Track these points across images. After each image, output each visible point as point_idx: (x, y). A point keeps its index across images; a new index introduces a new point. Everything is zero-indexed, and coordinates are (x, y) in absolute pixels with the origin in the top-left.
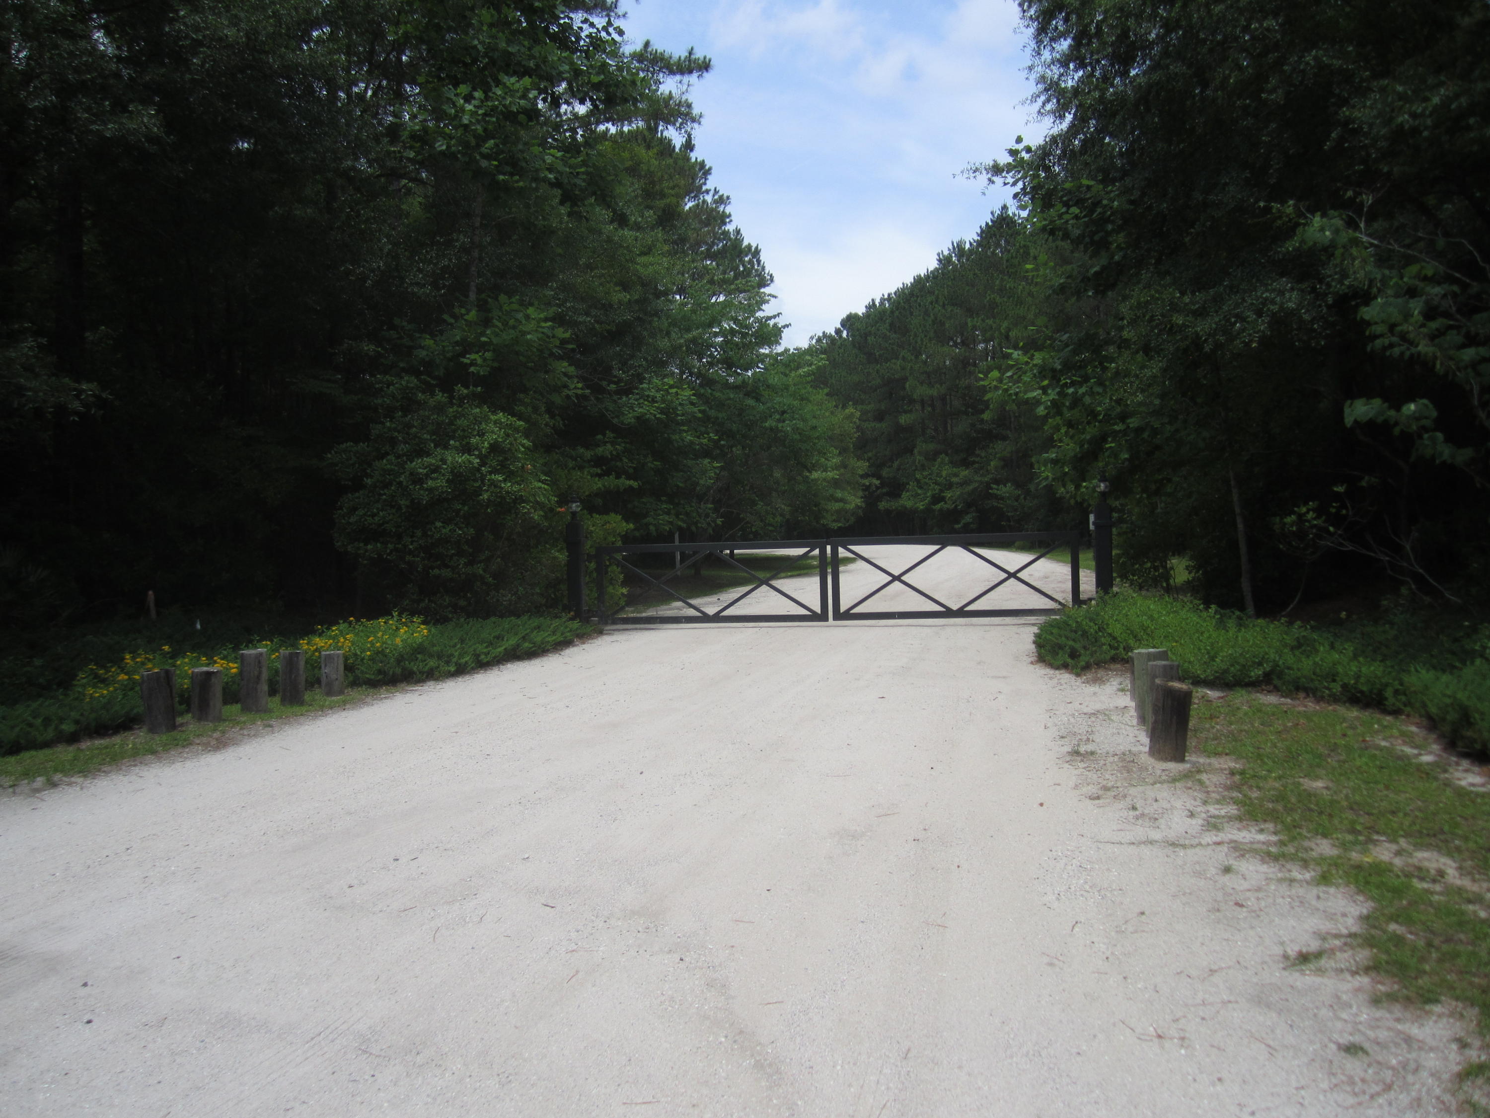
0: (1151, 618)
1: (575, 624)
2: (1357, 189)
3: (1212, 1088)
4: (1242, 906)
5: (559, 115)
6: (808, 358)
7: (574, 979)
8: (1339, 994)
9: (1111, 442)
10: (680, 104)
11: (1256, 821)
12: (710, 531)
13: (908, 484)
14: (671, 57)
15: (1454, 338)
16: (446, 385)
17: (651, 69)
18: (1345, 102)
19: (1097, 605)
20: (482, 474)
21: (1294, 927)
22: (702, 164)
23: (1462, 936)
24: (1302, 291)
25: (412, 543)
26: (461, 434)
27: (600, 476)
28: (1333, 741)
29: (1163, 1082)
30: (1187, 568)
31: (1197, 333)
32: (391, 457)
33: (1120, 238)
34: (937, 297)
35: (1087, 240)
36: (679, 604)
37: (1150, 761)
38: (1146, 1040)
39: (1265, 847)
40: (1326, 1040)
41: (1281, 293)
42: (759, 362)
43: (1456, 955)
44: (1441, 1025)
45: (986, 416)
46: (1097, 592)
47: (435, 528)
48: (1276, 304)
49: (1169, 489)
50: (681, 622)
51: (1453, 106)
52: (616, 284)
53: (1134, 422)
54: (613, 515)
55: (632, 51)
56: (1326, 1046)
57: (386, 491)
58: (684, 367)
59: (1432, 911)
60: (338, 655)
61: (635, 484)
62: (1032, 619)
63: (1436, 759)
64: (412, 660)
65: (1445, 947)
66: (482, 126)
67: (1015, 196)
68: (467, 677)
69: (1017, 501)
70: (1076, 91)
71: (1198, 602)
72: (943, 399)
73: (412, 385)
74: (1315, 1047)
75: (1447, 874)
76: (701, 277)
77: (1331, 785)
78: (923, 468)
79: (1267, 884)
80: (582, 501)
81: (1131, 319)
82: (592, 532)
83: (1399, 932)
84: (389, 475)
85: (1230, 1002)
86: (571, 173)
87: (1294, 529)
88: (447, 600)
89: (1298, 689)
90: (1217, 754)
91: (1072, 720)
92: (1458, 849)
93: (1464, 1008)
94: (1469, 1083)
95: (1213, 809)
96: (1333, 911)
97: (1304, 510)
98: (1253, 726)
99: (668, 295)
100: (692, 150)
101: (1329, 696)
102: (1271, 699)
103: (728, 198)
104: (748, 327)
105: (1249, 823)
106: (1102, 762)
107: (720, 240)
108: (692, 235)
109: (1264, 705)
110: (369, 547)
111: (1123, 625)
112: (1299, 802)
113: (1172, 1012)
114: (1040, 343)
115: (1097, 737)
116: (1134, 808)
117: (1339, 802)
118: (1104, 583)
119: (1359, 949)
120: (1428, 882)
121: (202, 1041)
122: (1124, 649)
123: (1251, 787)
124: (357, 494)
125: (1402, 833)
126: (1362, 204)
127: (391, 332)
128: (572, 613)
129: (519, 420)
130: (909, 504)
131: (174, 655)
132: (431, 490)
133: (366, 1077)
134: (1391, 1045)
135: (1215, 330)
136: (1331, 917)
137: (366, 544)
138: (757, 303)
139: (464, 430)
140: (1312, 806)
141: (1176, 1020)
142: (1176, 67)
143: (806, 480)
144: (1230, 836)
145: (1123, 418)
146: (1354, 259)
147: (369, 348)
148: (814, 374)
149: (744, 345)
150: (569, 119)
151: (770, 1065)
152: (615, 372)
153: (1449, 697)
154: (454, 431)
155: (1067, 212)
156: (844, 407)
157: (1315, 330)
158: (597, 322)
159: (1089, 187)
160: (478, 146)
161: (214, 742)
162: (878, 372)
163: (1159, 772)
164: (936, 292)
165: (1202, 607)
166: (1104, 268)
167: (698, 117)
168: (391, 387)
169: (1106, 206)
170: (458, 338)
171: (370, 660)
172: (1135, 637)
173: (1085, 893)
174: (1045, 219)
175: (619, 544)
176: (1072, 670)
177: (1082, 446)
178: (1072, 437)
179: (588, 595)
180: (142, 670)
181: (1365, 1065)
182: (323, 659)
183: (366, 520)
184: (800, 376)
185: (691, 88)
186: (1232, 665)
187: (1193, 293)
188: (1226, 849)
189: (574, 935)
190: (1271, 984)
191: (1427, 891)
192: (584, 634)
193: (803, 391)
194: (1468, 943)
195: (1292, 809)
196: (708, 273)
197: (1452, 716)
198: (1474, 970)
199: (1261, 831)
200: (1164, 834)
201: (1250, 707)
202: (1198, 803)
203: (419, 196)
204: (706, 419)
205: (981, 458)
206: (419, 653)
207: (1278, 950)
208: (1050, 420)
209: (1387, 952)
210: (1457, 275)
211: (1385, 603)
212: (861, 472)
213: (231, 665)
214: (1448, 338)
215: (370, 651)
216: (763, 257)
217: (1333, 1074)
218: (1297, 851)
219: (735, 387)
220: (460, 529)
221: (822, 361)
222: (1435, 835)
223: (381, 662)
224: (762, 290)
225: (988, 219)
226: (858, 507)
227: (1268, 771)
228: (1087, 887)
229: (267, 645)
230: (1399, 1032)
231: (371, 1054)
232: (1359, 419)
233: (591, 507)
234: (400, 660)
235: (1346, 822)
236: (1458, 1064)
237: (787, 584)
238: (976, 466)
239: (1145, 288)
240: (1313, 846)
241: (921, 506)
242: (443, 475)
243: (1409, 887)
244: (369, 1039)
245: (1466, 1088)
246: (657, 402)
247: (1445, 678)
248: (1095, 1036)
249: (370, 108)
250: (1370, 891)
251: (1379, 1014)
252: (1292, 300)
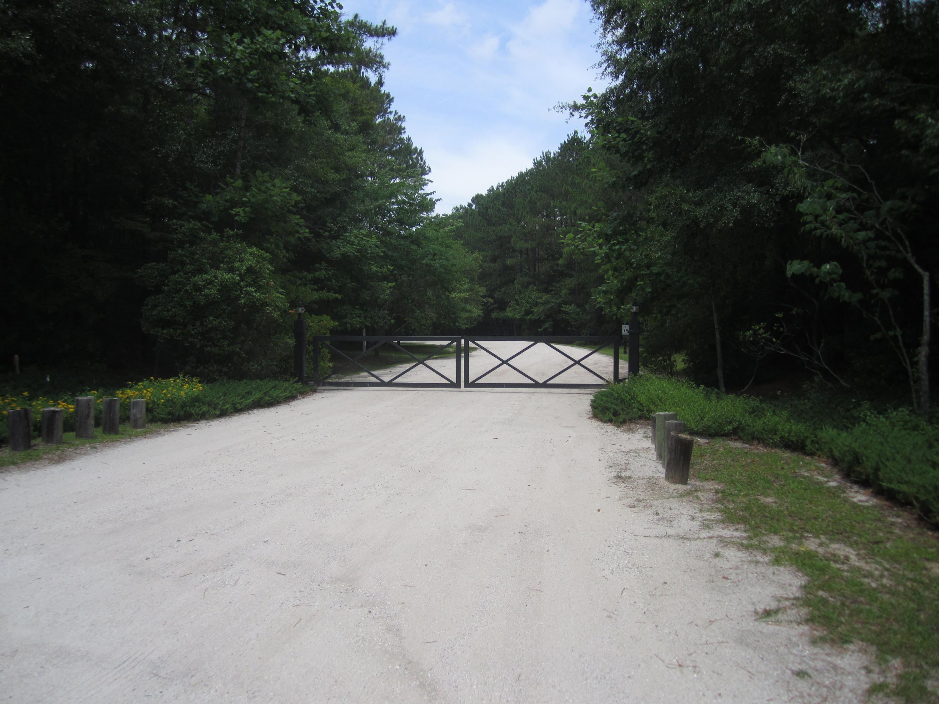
0: (664, 392)
1: (299, 386)
2: (798, 132)
3: (715, 701)
4: (727, 579)
5: (297, 58)
6: (451, 221)
7: (298, 625)
8: (791, 637)
9: (640, 281)
10: (376, 56)
11: (733, 523)
12: (387, 327)
13: (510, 302)
14: (371, 26)
15: (852, 225)
16: (219, 228)
17: (358, 32)
18: (790, 77)
19: (629, 382)
20: (241, 286)
21: (760, 593)
22: (388, 95)
23: (862, 599)
24: (761, 192)
25: (193, 329)
26: (228, 260)
27: (317, 290)
28: (776, 472)
29: (683, 696)
30: (683, 360)
31: (696, 216)
32: (181, 273)
33: (650, 155)
34: (532, 187)
35: (630, 154)
36: (365, 374)
37: (666, 483)
38: (672, 668)
39: (739, 540)
40: (784, 668)
41: (748, 193)
42: (420, 222)
43: (860, 611)
44: (854, 658)
45: (561, 262)
46: (629, 375)
47: (209, 320)
48: (745, 200)
49: (673, 312)
50: (367, 386)
51: (856, 86)
52: (331, 168)
53: (655, 269)
54: (325, 316)
55: (346, 20)
56: (784, 672)
57: (177, 295)
58: (373, 223)
59: (844, 583)
60: (142, 402)
61: (339, 297)
62: (588, 390)
63: (838, 484)
64: (192, 406)
65: (853, 606)
66: (248, 60)
67: (587, 125)
68: (227, 418)
69: (577, 315)
70: (627, 61)
71: (692, 383)
72: (533, 250)
73: (196, 227)
74: (778, 672)
75: (850, 558)
76: (385, 167)
77: (777, 500)
78: (520, 292)
79: (742, 565)
80: (305, 307)
81: (656, 205)
82: (311, 326)
83: (824, 596)
84: (180, 285)
85: (723, 642)
86: (306, 95)
87: (752, 339)
88: (215, 367)
89: (753, 438)
90: (707, 480)
91: (616, 456)
92: (856, 542)
93: (867, 646)
94: (874, 697)
95: (706, 515)
96: (784, 582)
97: (758, 327)
98: (727, 462)
99: (363, 177)
100: (382, 86)
101: (772, 443)
102: (738, 445)
103: (404, 117)
104: (414, 199)
105: (728, 524)
106: (636, 483)
107: (397, 144)
108: (380, 140)
109: (733, 448)
110: (165, 331)
111: (646, 396)
112: (759, 511)
113: (687, 649)
114: (598, 217)
115: (631, 467)
116: (657, 514)
117: (783, 512)
118: (633, 369)
119: (801, 608)
120: (839, 564)
121: (42, 667)
122: (647, 411)
123: (728, 501)
124: (158, 297)
125: (821, 532)
126: (800, 141)
127: (184, 192)
128: (297, 378)
129: (266, 252)
130: (511, 315)
131: (31, 398)
132: (206, 296)
133: (156, 693)
134: (825, 671)
135: (707, 215)
136: (782, 586)
137: (163, 330)
138: (420, 184)
139: (230, 258)
140: (766, 514)
141: (690, 655)
142: (690, 50)
143: (448, 298)
144: (717, 533)
145: (648, 266)
146: (795, 175)
147: (169, 202)
148: (454, 231)
149: (411, 211)
150: (305, 61)
151: (430, 685)
152: (329, 225)
153: (847, 446)
154: (223, 258)
155: (618, 137)
156: (473, 252)
157: (767, 217)
158: (318, 192)
159: (633, 122)
160: (246, 74)
161: (56, 458)
162: (494, 231)
163: (671, 491)
164: (532, 183)
165: (694, 386)
166: (640, 173)
167: (387, 65)
168: (183, 228)
169: (643, 134)
170: (228, 197)
171: (163, 405)
172: (654, 404)
173: (629, 570)
174: (605, 140)
175: (328, 334)
176: (615, 423)
177: (622, 283)
178: (616, 278)
179: (307, 367)
180: (9, 408)
181: (810, 685)
182: (132, 404)
183: (163, 314)
184: (446, 232)
185: (383, 46)
186: (714, 423)
187: (695, 191)
188: (715, 542)
189: (298, 594)
190: (748, 630)
191: (839, 569)
192: (305, 392)
193: (448, 242)
194: (866, 604)
195: (755, 516)
196: (389, 164)
197: (849, 458)
198: (871, 621)
199: (737, 530)
200: (677, 531)
201: (724, 449)
202: (697, 511)
203: (205, 105)
204: (386, 257)
205: (557, 288)
206: (196, 402)
207: (751, 608)
208: (603, 267)
209: (819, 610)
210: (855, 187)
211: (805, 386)
212: (481, 294)
213: (70, 406)
214: (850, 225)
215: (163, 399)
216: (425, 156)
217: (790, 691)
218: (759, 543)
219: (404, 237)
220: (225, 321)
221: (459, 223)
222: (841, 534)
223: (171, 407)
224: (424, 177)
225: (565, 139)
226: (479, 316)
227: (739, 491)
228: (630, 565)
229: (94, 394)
230: (830, 663)
231: (160, 676)
232: (795, 273)
233: (310, 311)
234: (183, 405)
235: (787, 524)
236: (866, 683)
237: (433, 363)
238: (553, 292)
239: (665, 186)
240: (769, 540)
241: (518, 316)
242: (215, 286)
243: (829, 567)
244: (158, 666)
245: (872, 700)
246: (355, 245)
247: (844, 434)
248: (639, 665)
249: (174, 46)
250: (806, 570)
251: (816, 650)
252: (755, 198)
